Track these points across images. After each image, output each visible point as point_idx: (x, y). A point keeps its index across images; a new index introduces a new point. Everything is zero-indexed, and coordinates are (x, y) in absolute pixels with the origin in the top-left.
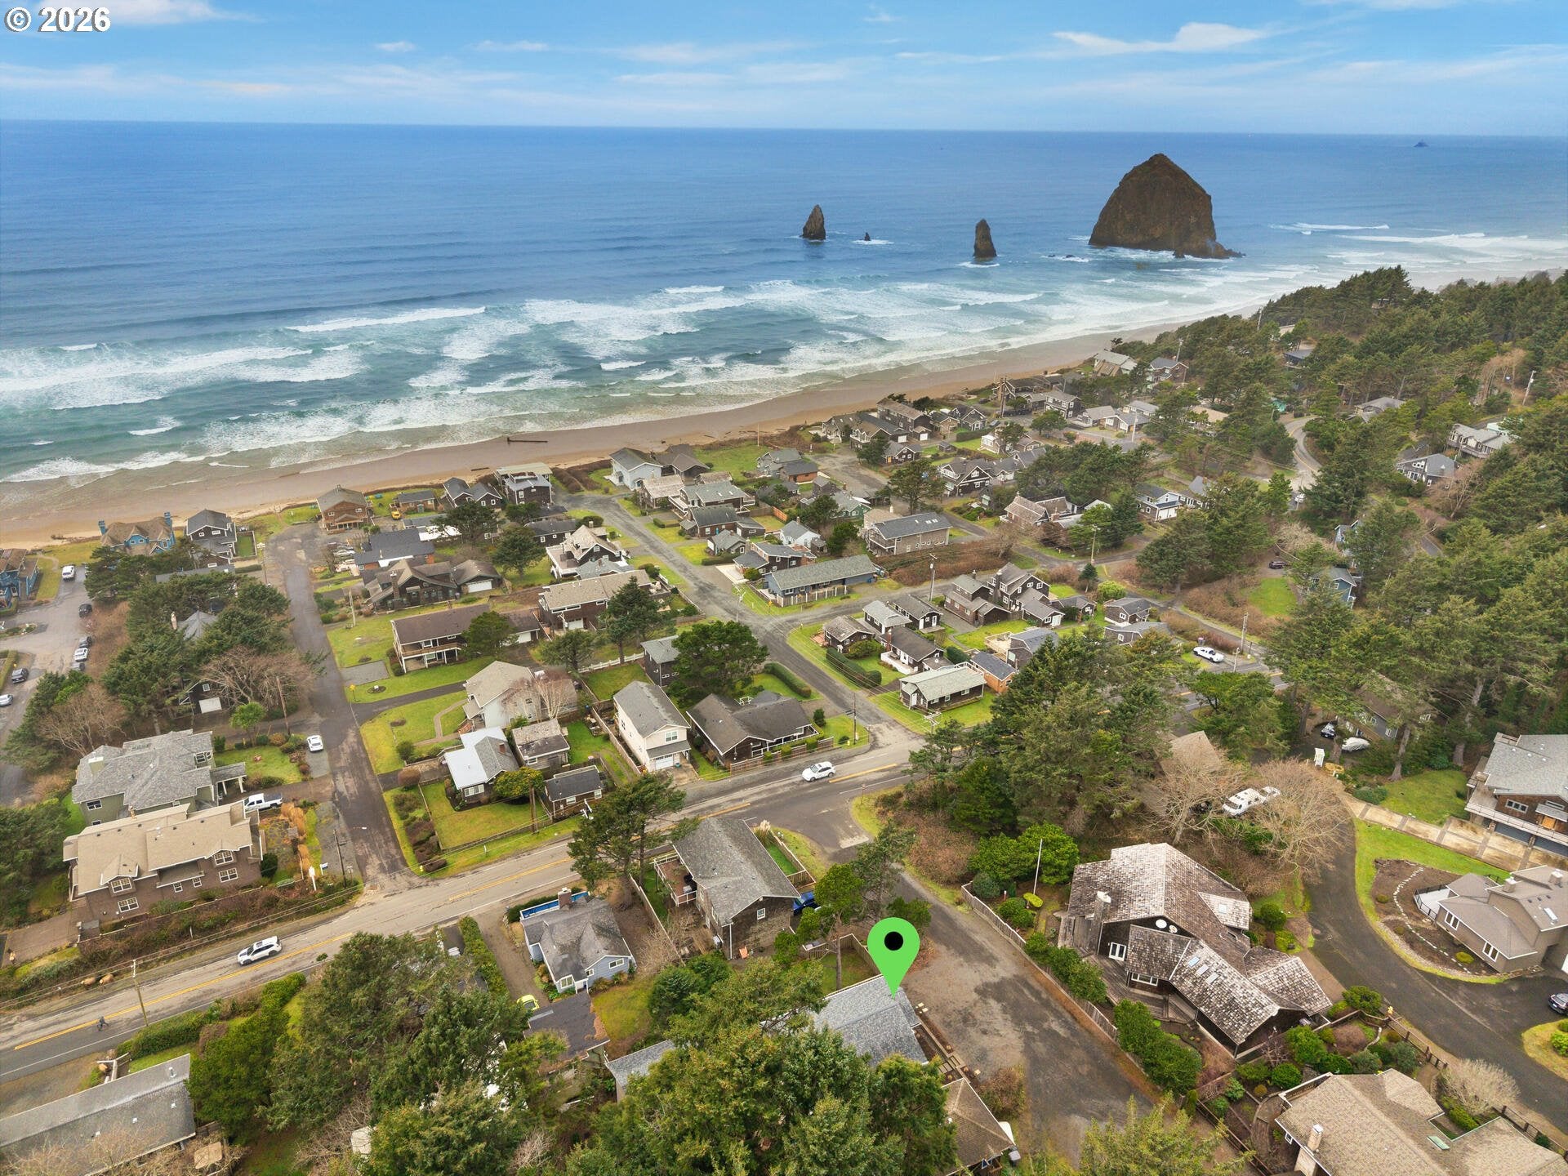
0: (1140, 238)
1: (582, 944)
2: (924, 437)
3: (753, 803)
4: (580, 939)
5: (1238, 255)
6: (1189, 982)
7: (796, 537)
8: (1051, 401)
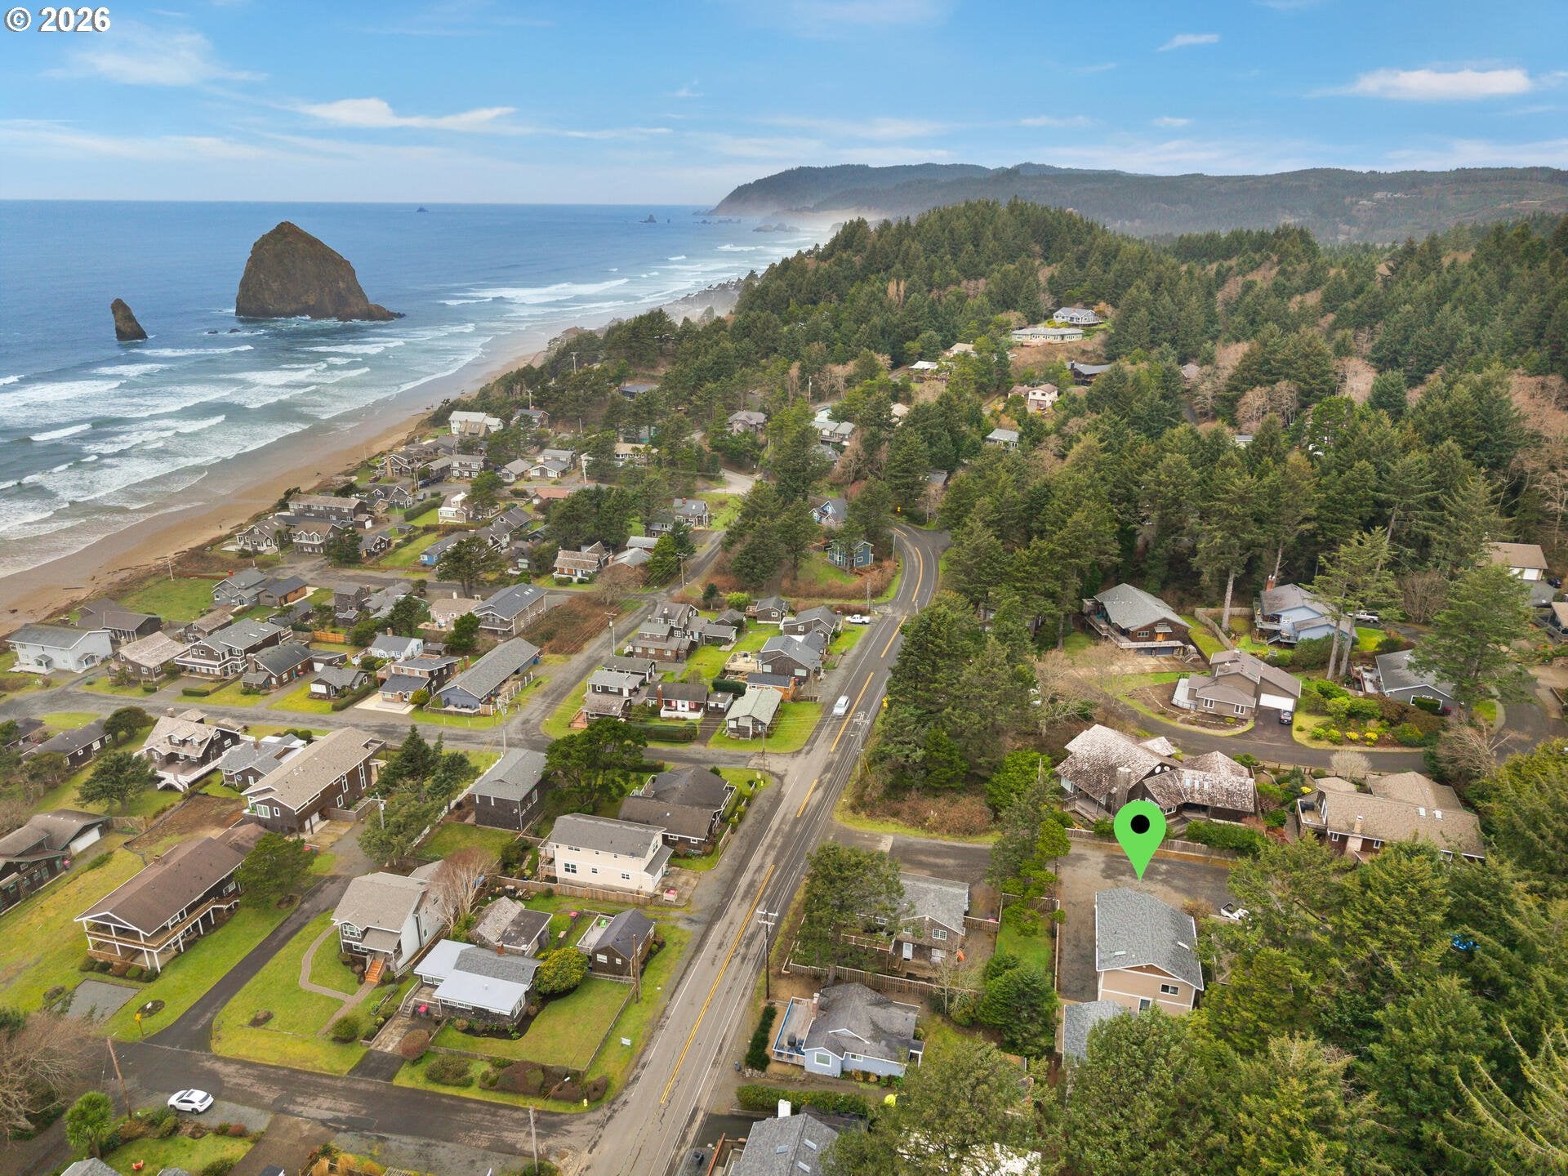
0: (294, 306)
1: (881, 1025)
2: (369, 524)
3: (776, 862)
4: (873, 1023)
5: (400, 316)
6: (1197, 796)
7: (403, 649)
8: (456, 465)
